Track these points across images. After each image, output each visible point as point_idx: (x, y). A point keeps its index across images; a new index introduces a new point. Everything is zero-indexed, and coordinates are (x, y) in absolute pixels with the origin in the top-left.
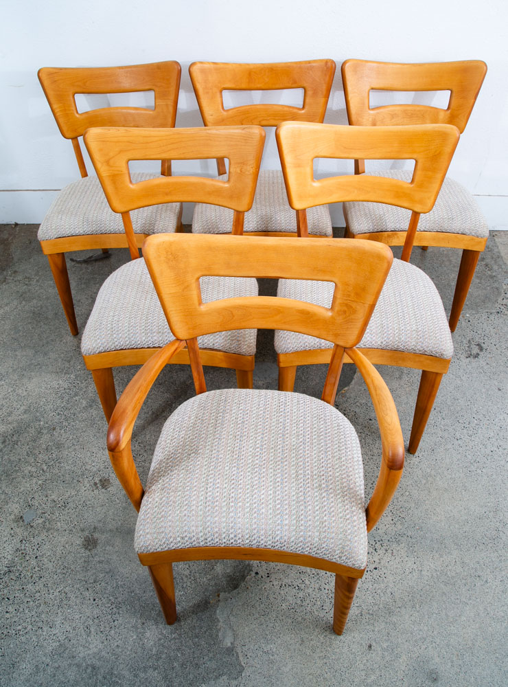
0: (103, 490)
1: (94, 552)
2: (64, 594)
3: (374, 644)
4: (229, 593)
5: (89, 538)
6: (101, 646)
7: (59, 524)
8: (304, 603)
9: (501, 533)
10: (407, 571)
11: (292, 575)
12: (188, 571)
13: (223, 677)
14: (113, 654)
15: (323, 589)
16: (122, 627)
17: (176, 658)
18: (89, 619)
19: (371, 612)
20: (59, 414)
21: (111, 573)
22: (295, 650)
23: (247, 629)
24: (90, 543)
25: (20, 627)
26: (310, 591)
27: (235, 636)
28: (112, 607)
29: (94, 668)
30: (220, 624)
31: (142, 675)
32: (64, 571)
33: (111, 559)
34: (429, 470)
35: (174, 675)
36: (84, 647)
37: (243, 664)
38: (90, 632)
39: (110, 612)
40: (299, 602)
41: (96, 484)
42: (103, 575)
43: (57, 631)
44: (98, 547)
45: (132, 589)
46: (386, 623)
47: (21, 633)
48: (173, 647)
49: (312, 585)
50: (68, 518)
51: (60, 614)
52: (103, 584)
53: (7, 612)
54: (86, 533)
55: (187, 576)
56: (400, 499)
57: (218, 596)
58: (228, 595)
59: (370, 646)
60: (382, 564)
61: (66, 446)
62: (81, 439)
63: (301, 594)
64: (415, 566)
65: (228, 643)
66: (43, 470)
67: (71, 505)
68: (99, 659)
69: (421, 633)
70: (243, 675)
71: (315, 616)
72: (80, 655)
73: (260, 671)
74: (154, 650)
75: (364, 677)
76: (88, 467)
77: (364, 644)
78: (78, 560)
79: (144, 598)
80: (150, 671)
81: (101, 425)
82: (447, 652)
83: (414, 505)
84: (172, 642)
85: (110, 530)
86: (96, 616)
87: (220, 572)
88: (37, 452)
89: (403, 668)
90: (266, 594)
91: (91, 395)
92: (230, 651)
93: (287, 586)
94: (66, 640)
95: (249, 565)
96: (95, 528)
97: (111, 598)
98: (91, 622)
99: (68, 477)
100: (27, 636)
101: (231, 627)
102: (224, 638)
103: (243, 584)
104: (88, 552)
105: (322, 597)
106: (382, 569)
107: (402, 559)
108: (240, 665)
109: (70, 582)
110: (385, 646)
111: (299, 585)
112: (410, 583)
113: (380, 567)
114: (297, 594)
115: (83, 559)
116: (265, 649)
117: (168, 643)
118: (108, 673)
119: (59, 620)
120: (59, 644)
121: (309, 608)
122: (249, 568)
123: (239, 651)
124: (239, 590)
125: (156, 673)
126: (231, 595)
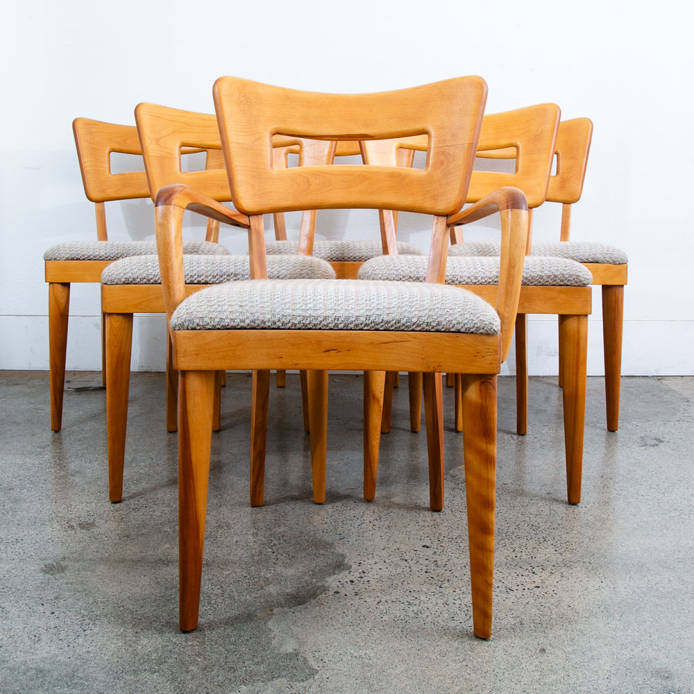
0: (83, 531)
1: (58, 576)
3: (549, 648)
4: (290, 608)
5: (53, 565)
6: (56, 652)
8: (421, 615)
10: (591, 589)
12: (220, 591)
13: (280, 679)
14: (77, 659)
15: (451, 604)
16: (100, 635)
17: (194, 662)
18: (40, 629)
19: (537, 621)
20: (21, 480)
21: (86, 592)
22: (409, 655)
23: (321, 637)
24: (54, 569)
26: (430, 605)
27: (301, 644)
28: (84, 618)
29: (40, 671)
30: (274, 633)
31: (129, 677)
33: (87, 581)
34: (604, 516)
35: (189, 677)
36: (26, 652)
37: (316, 667)
38: (39, 640)
39: (79, 623)
40: (411, 614)
41: (71, 526)
42: (72, 593)
44: (67, 572)
45: (120, 604)
48: (189, 653)
49: (433, 601)
50: (20, 551)
52: (70, 600)
54: (49, 562)
55: (216, 595)
56: (564, 536)
57: (271, 610)
58: (289, 610)
59: (543, 650)
61: (28, 500)
63: (415, 608)
64: (603, 585)
65: (289, 648)
67: (27, 541)
68: (52, 663)
69: (629, 638)
70: (316, 677)
71: (441, 626)
72: (16, 660)
73: (347, 673)
74: (155, 655)
75: (538, 677)
76: (61, 515)
77: (531, 648)
78: (30, 582)
79: (140, 612)
80: (144, 676)
81: (86, 487)
82: (680, 654)
83: (587, 540)
84: (189, 648)
85: (90, 560)
86: (52, 627)
87: (275, 592)
90: (354, 609)
92: (296, 655)
93: (389, 602)
95: (323, 586)
96: (64, 558)
97: (83, 611)
98: (42, 632)
99: (26, 522)
101: (294, 637)
102: (281, 645)
103: (313, 601)
104: (47, 576)
105: (451, 610)
106: (549, 587)
107: (580, 579)
108: (310, 668)
109: (12, 599)
110: (569, 649)
111: (412, 602)
112: (598, 598)
113: (544, 586)
114: (406, 608)
115: (40, 581)
116: (356, 654)
117: (179, 649)
118: (66, 676)
121: (429, 620)
122: (324, 589)
123: (308, 655)
124: (307, 605)
125: (155, 676)
126: (293, 610)
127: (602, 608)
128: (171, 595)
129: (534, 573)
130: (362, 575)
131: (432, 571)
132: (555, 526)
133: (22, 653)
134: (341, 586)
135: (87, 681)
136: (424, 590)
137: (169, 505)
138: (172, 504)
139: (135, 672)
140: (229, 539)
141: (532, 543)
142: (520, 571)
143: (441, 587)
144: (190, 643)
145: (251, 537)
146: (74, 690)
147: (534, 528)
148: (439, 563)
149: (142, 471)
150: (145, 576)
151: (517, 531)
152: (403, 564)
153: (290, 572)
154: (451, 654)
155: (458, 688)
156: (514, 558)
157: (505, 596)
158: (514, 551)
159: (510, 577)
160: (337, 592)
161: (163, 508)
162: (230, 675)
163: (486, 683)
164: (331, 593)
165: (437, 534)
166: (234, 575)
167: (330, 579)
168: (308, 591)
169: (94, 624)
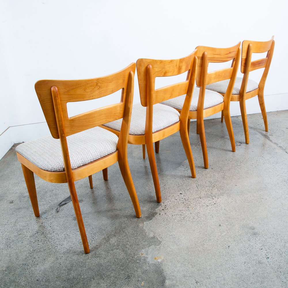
2: (66, 235)
3: (221, 224)
8: (185, 219)
9: (268, 186)
10: (230, 202)
13: (152, 246)
14: (95, 248)
15: (192, 213)
16: (98, 239)
17: (127, 244)
19: (217, 216)
20: (54, 186)
22: (185, 232)
23: (159, 230)
25: (45, 248)
26: (186, 215)
27: (155, 233)
30: (146, 231)
32: (66, 228)
34: (229, 175)
35: (127, 249)
37: (161, 240)
39: (91, 236)
40: (182, 218)
43: (65, 246)
45: (100, 228)
46: (225, 217)
47: (47, 249)
48: (125, 241)
49: (187, 213)
50: (64, 213)
53: (38, 245)
54: (74, 216)
55: (126, 220)
56: (219, 184)
57: (143, 223)
61: (59, 194)
63: (183, 216)
64: (233, 200)
65: (151, 235)
66: (49, 202)
67: (65, 209)
69: (242, 218)
70: (161, 243)
71: (191, 221)
72: (78, 251)
73: (169, 241)
74: (116, 243)
75: (220, 234)
77: (217, 225)
78: (71, 224)
79: (107, 230)
80: (115, 251)
82: (256, 221)
83: (226, 185)
85: (86, 213)
88: (46, 198)
89: (238, 229)
90: (166, 219)
92: (154, 237)
93: (175, 215)
94: (70, 248)
95: (155, 212)
100: (50, 250)
101: (152, 231)
102: (149, 234)
103: (154, 218)
104: (76, 221)
105: (193, 215)
107: (226, 199)
108: (159, 241)
109: (69, 231)
110: (227, 224)
111: (181, 214)
112: (232, 205)
113: (217, 203)
114: (180, 217)
115: (74, 223)
116: (170, 234)
117: (122, 241)
118: (94, 254)
119: (65, 243)
120: (67, 250)
121: (187, 219)
122: (156, 213)
123: (158, 237)
124: (153, 220)
125: (118, 250)
126: (149, 222)
127: (233, 209)
128: (113, 222)
129: (213, 199)
130: (165, 207)
131: (184, 202)
132: (216, 181)
133: (79, 249)
134: (160, 212)
135: (100, 255)
136: (184, 209)
138: (103, 189)
139: (112, 250)
140: (124, 200)
141: (211, 188)
142: (209, 199)
143: (188, 208)
144: (124, 238)
146: (98, 258)
147: (210, 182)
148: (186, 199)
150: (104, 217)
151: (205, 184)
152: (176, 201)
153: (145, 209)
154: (196, 230)
155: (200, 241)
156: (207, 194)
157: (206, 208)
158: (206, 192)
159: (207, 201)
160: (160, 214)
161: (101, 191)
162: (138, 247)
163: (207, 238)
164: (158, 214)
165: (183, 189)
166: (129, 212)
167: (157, 210)
168: (152, 215)
169: (95, 236)
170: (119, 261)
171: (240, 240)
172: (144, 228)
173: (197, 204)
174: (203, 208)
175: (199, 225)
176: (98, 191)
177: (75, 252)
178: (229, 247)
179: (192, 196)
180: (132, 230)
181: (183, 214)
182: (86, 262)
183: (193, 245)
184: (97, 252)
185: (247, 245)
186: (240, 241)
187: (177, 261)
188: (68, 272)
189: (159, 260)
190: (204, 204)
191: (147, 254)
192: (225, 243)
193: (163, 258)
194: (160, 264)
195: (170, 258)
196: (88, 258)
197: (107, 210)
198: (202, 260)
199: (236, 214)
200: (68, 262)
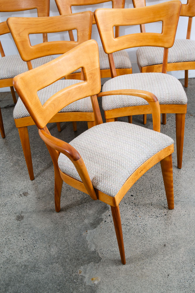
0: (25, 197)
1: (22, 221)
2: (7, 239)
3: (167, 244)
4: (92, 230)
5: (19, 216)
6: (28, 257)
7: (3, 212)
8: (130, 231)
10: (182, 215)
11: (123, 220)
12: (71, 224)
13: (91, 263)
14: (35, 259)
15: (139, 225)
16: (39, 248)
17: (67, 258)
18: (22, 247)
19: (164, 232)
21: (32, 228)
23: (102, 243)
24: (20, 218)
26: (133, 226)
27: (96, 247)
28: (33, 241)
29: (25, 266)
30: (88, 242)
31: (50, 266)
32: (8, 230)
33: (31, 223)
34: (191, 175)
35: (67, 264)
36: (20, 258)
37: (101, 257)
38: (22, 252)
39: (32, 243)
40: (127, 230)
41: (21, 195)
42: (28, 229)
43: (5, 254)
44: (24, 219)
45: (43, 233)
46: (172, 236)
48: (65, 253)
49: (134, 223)
50: (7, 210)
51: (6, 247)
52: (28, 233)
54: (18, 214)
55: (70, 226)
56: (176, 187)
57: (87, 232)
58: (92, 231)
59: (165, 245)
60: (169, 213)
61: (4, 182)
62: (11, 178)
63: (128, 227)
64: (186, 213)
65: (93, 249)
67: (8, 204)
68: (28, 262)
69: (191, 239)
70: (101, 261)
71: (136, 235)
72: (18, 262)
73: (109, 259)
74: (56, 255)
75: (162, 257)
76: (16, 189)
77: (161, 245)
78: (14, 225)
79: (49, 236)
80: (55, 264)
81: (21, 172)
83: (183, 189)
84: (65, 251)
85: (30, 212)
86: (25, 246)
87: (87, 223)
89: (183, 253)
90: (110, 229)
91: (15, 161)
92: (94, 252)
94: (10, 257)
95: (101, 218)
96: (22, 212)
97: (32, 238)
98: (23, 248)
99: (6, 194)
101: (94, 243)
102: (91, 247)
103: (99, 226)
104: (19, 222)
105: (139, 228)
106: (169, 215)
107: (179, 210)
109: (10, 234)
110: (173, 244)
111: (127, 224)
112: (184, 219)
113: (168, 214)
114: (126, 228)
115: (17, 224)
116: (112, 250)
117: (62, 252)
118: (33, 267)
119: (6, 250)
120: (6, 259)
121: (132, 233)
122: (102, 220)
123: (99, 252)
124: (97, 228)
125: (57, 264)
126: (93, 231)
127: (184, 225)
128: (57, 227)
129: (165, 208)
131: (134, 208)
134: (106, 218)
135: (39, 269)
136: (131, 218)
137: (50, 180)
139: (52, 263)
140: (71, 196)
142: (161, 207)
143: (136, 217)
145: (77, 195)
146: (36, 273)
148: (136, 204)
149: (38, 160)
150: (48, 218)
151: (161, 185)
152: (125, 205)
153: (91, 212)
154: (139, 248)
156: (159, 200)
157: (155, 220)
158: (160, 196)
159: (157, 210)
160: (105, 221)
161: (48, 181)
162: (78, 262)
163: (148, 260)
164: (104, 222)
165: (136, 188)
166: (74, 215)
167: (103, 215)
168: (97, 221)
169: (37, 243)
170: (56, 278)
171: (182, 268)
172: (87, 238)
173: (146, 213)
174: (152, 219)
175: (143, 241)
176: (45, 181)
177: (14, 263)
178: (168, 275)
179: (143, 200)
180: (74, 239)
181: (129, 224)
182: (24, 276)
183: (132, 267)
184: (37, 265)
185: (188, 276)
186: (181, 270)
187: (112, 286)
188: (5, 287)
189: (96, 282)
190: (154, 214)
191: (85, 273)
192: (166, 270)
193: (100, 280)
194: (96, 286)
195: (106, 281)
196: (27, 272)
197: (52, 209)
198: (138, 288)
199: (186, 233)
200: (6, 275)
